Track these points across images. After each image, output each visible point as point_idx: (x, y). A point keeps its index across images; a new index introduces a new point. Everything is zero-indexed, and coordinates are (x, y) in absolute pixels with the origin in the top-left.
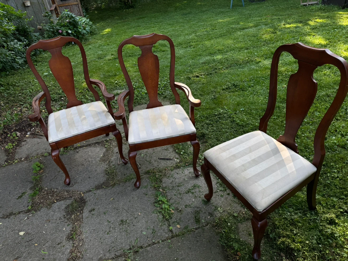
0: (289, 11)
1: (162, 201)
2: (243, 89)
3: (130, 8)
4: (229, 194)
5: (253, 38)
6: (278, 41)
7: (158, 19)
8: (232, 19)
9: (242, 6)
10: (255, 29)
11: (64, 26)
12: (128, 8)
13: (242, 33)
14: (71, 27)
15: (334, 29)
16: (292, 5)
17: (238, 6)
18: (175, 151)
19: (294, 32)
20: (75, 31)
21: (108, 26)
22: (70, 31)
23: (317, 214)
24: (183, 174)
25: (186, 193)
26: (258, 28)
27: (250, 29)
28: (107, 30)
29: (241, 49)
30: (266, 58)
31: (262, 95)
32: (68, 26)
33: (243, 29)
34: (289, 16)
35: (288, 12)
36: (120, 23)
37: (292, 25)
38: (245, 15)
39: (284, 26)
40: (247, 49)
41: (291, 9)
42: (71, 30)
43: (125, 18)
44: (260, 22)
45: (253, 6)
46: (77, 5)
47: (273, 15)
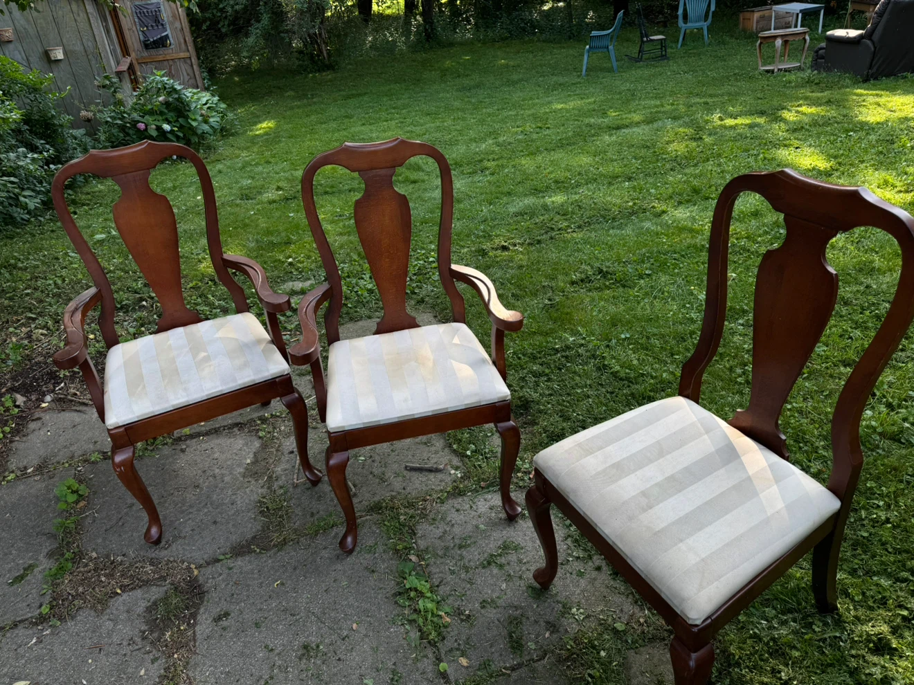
0: (732, 86)
1: (416, 590)
2: (624, 283)
3: (324, 71)
4: (598, 569)
5: (643, 152)
6: (708, 160)
7: (397, 99)
8: (587, 101)
9: (611, 70)
10: (647, 128)
11: (151, 112)
12: (319, 71)
13: (614, 138)
14: (171, 116)
15: (847, 131)
16: (737, 71)
17: (602, 70)
18: (450, 446)
19: (746, 137)
20: (181, 127)
21: (267, 115)
22: (167, 127)
23: (839, 623)
24: (474, 513)
25: (484, 567)
26: (655, 125)
27: (635, 129)
28: (264, 125)
29: (613, 179)
30: (680, 203)
31: (673, 299)
32: (162, 113)
33: (618, 128)
34: (733, 97)
35: (726, 88)
36: (299, 107)
37: (740, 121)
38: (620, 93)
39: (719, 123)
40: (630, 179)
41: (736, 80)
42: (169, 123)
43: (312, 95)
44: (660, 112)
45: (640, 72)
46: (189, 61)
47: (691, 93)
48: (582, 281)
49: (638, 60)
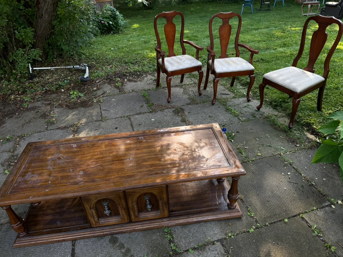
0: (293, 19)
1: (231, 109)
2: (268, 62)
3: (148, 9)
5: (267, 35)
6: (287, 38)
7: (179, 19)
8: (245, 22)
9: (251, 13)
10: (267, 29)
11: (106, 18)
12: (146, 10)
13: (257, 32)
14: (112, 19)
15: (330, 32)
16: (294, 15)
17: (248, 13)
18: (230, 91)
19: (299, 33)
20: (115, 23)
21: (135, 23)
22: (111, 23)
26: (270, 29)
27: (263, 30)
28: (135, 25)
29: (259, 42)
30: (280, 47)
31: (282, 66)
32: (109, 18)
33: (258, 29)
34: (294, 22)
35: (291, 20)
36: (145, 20)
37: (296, 28)
38: (256, 20)
39: (290, 29)
40: (264, 41)
41: (294, 18)
42: (111, 21)
43: (148, 17)
44: (270, 26)
45: (261, 14)
46: (110, 3)
47: (280, 21)
48: (257, 61)
49: (260, 10)
